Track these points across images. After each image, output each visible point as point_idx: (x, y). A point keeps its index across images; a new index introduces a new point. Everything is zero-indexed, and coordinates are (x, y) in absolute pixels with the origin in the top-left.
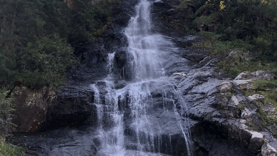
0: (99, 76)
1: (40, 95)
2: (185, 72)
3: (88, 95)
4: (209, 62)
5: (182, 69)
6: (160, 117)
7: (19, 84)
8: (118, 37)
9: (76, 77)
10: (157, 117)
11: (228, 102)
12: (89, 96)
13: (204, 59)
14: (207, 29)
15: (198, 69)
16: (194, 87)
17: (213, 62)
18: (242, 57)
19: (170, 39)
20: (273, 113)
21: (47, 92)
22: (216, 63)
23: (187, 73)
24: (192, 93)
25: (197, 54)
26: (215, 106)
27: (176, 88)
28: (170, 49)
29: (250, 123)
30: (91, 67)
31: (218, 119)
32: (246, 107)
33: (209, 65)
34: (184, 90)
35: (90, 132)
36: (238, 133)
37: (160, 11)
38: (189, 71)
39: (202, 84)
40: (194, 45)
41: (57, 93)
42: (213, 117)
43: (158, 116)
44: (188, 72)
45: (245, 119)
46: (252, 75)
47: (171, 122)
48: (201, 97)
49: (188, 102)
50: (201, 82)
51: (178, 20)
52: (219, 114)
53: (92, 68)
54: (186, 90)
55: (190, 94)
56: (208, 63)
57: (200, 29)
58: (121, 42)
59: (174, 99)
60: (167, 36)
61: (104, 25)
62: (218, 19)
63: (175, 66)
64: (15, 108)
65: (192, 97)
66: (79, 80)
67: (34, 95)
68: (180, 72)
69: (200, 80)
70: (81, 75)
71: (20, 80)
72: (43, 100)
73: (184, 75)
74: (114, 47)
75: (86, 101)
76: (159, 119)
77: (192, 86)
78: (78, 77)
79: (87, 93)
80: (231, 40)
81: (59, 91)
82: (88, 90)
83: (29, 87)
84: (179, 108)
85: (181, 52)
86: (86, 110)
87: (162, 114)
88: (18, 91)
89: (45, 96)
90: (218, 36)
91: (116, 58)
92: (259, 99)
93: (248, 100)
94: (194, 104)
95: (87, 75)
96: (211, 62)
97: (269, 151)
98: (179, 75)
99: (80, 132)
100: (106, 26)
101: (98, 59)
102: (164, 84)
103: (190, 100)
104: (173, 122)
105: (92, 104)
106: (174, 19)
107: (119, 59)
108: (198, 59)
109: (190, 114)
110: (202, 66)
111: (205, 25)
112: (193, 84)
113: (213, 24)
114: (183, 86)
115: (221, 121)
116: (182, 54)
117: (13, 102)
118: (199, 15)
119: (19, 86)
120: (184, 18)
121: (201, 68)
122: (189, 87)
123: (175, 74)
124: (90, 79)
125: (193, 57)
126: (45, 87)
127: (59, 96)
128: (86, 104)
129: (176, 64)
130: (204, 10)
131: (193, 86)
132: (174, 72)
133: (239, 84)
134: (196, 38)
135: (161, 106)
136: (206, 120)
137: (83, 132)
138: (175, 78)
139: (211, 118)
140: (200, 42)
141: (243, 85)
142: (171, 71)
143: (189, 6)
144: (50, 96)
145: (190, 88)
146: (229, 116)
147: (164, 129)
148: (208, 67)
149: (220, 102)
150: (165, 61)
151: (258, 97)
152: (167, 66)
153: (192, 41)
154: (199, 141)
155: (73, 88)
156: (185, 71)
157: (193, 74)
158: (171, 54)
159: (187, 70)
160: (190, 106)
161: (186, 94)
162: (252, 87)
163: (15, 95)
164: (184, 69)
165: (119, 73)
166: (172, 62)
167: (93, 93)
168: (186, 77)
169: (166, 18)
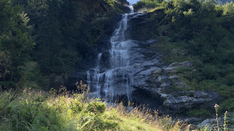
1: (61, 77)
2: (140, 63)
5: (139, 61)
7: (52, 72)
8: (106, 43)
9: (80, 67)
10: (118, 87)
11: (155, 79)
13: (156, 54)
14: (164, 34)
15: (149, 61)
18: (179, 53)
19: (137, 42)
20: (181, 85)
21: (64, 76)
22: (161, 57)
25: (152, 52)
26: (147, 81)
28: (135, 49)
29: (163, 90)
30: (89, 61)
31: (146, 88)
32: (165, 82)
36: (155, 95)
37: (135, 24)
39: (146, 70)
40: (151, 46)
41: (69, 76)
42: (144, 87)
45: (161, 88)
46: (179, 64)
48: (142, 77)
49: (135, 79)
50: (146, 69)
51: (147, 29)
52: (148, 85)
54: (136, 73)
56: (157, 57)
57: (160, 34)
58: (107, 46)
60: (136, 41)
61: (99, 36)
62: (172, 27)
64: (50, 82)
65: (138, 77)
67: (58, 77)
68: (137, 63)
70: (83, 66)
71: (52, 71)
72: (62, 79)
73: (139, 65)
74: (103, 49)
79: (84, 76)
80: (176, 42)
81: (70, 75)
82: (84, 74)
83: (56, 73)
85: (142, 51)
87: (120, 85)
88: (52, 75)
89: (63, 77)
90: (170, 39)
91: (103, 56)
92: (175, 78)
93: (167, 78)
94: (137, 80)
95: (86, 66)
96: (159, 57)
97: (167, 102)
98: (136, 65)
100: (100, 36)
101: (93, 57)
102: (125, 70)
106: (144, 28)
107: (104, 57)
109: (133, 85)
110: (153, 59)
111: (163, 32)
113: (168, 31)
114: (136, 71)
115: (147, 88)
116: (142, 52)
117: (49, 80)
118: (161, 25)
119: (52, 73)
120: (151, 27)
123: (134, 64)
124: (87, 68)
125: (149, 53)
126: (63, 73)
127: (70, 77)
129: (136, 58)
130: (164, 21)
131: (140, 71)
133: (167, 70)
134: (154, 41)
135: (121, 82)
136: (140, 88)
138: (134, 67)
139: (143, 87)
140: (156, 44)
141: (169, 70)
143: (156, 18)
144: (65, 77)
145: (138, 72)
146: (153, 86)
148: (156, 60)
149: (151, 79)
150: (131, 57)
151: (175, 77)
152: (131, 60)
153: (151, 43)
154: (136, 98)
155: (77, 73)
157: (144, 64)
158: (135, 52)
159: (142, 62)
160: (135, 81)
161: (135, 75)
162: (175, 71)
163: (50, 77)
165: (103, 65)
167: (86, 76)
169: (139, 28)
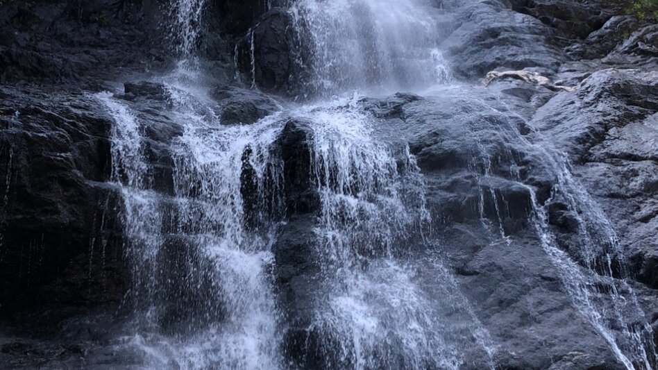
0: (130, 62)
2: (543, 70)
3: (76, 136)
4: (632, 39)
5: (527, 57)
6: (475, 273)
9: (10, 56)
10: (461, 271)
12: (83, 138)
13: (608, 24)
15: (593, 63)
16: (612, 131)
17: (649, 36)
23: (550, 71)
24: (613, 156)
27: (524, 130)
30: (87, 21)
33: (633, 49)
34: (570, 139)
35: (87, 346)
38: (558, 64)
39: (641, 117)
43: (460, 265)
44: (557, 71)
47: (541, 296)
49: (606, 196)
50: (635, 110)
53: (94, 27)
54: (579, 140)
55: (602, 160)
56: (627, 43)
59: (532, 182)
63: (492, 40)
65: (617, 173)
66: (25, 69)
68: (520, 66)
69: (629, 103)
70: (35, 49)
73: (543, 80)
75: (65, 166)
76: (468, 279)
77: (600, 123)
78: (21, 55)
79: (73, 124)
82: (75, 111)
84: (563, 225)
86: (65, 215)
87: (480, 254)
94: (639, 209)
95: (69, 53)
96: (640, 38)
98: (522, 79)
99: (20, 347)
102: (466, 110)
103: (615, 188)
104: (553, 299)
105: (97, 184)
108: (580, 23)
109: (632, 259)
112: (604, 115)
114: (558, 122)
121: (604, 60)
122: (592, 129)
123: (500, 74)
124: (82, 70)
125: (560, 12)
128: (67, 184)
129: (494, 33)
132: (493, 66)
137: (40, 345)
138: (505, 91)
142: (478, 62)
147: (511, 337)
148: (630, 58)
150: (442, 18)
156: (540, 65)
157: (580, 79)
159: (550, 63)
160: (624, 217)
161: (583, 159)
164: (533, 57)
165: (229, 58)
166: (476, 26)
167: (103, 126)
168: (552, 89)
